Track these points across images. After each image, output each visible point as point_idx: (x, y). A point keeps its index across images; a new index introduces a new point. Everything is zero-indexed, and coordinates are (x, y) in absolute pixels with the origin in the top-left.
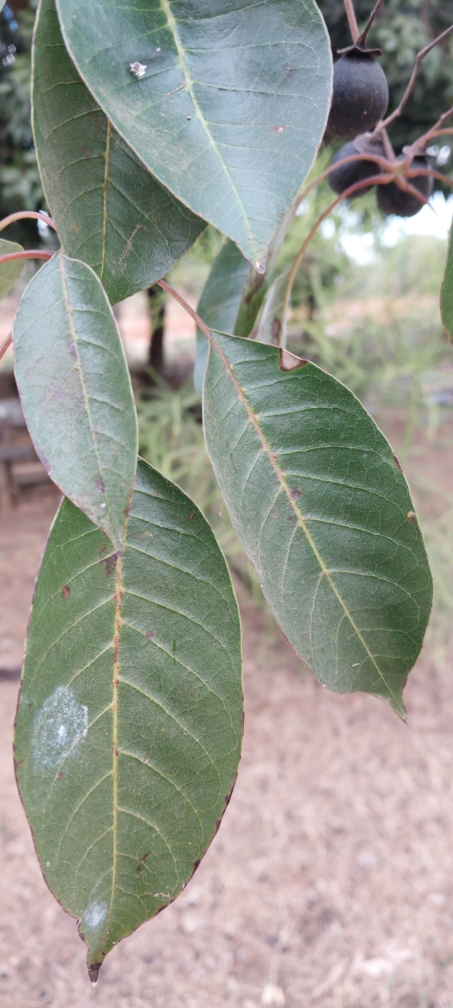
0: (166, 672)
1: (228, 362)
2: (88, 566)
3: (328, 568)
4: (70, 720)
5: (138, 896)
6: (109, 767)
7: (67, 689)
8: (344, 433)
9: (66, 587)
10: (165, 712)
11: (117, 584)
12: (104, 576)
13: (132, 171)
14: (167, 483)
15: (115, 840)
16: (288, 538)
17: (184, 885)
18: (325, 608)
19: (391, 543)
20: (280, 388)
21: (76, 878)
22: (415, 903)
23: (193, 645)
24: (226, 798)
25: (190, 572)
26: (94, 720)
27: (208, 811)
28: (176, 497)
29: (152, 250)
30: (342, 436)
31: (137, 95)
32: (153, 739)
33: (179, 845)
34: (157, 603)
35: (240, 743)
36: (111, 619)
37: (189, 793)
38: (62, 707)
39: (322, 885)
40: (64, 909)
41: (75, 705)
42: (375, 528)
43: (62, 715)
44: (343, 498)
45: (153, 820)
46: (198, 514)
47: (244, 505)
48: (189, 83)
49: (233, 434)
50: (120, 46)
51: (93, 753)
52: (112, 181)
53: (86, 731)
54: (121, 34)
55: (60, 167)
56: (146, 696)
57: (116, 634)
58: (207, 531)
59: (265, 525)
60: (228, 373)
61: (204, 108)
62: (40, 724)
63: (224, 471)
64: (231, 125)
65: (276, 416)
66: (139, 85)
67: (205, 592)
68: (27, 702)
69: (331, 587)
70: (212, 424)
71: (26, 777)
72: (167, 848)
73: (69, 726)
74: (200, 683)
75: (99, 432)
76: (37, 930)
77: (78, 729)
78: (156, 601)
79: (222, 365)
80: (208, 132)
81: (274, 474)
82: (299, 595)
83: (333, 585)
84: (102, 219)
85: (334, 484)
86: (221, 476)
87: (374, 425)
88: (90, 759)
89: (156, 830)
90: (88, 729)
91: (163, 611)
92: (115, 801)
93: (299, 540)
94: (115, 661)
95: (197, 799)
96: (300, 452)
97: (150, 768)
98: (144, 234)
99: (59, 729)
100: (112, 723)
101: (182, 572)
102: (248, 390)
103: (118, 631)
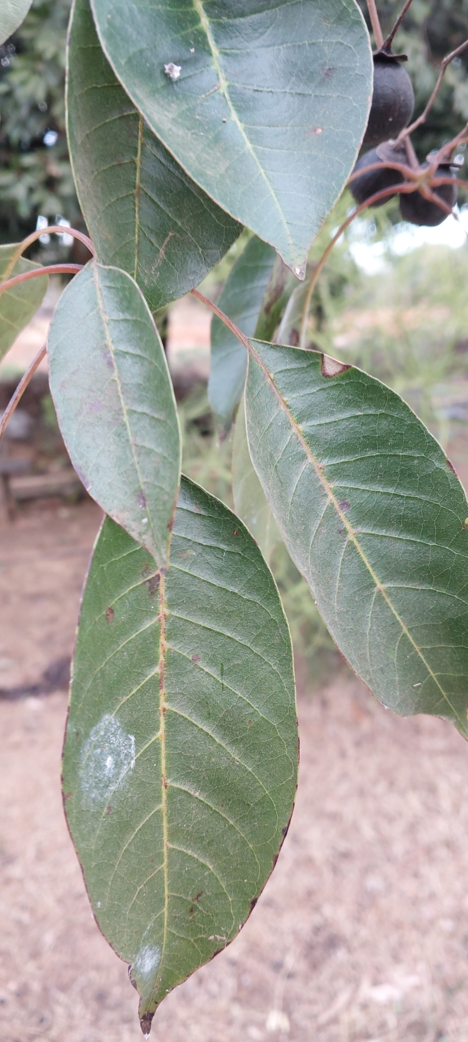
0: (214, 698)
1: (268, 371)
2: (131, 588)
3: (382, 583)
4: (117, 750)
5: (192, 940)
6: (158, 801)
7: (113, 717)
8: (393, 439)
9: (110, 609)
10: (215, 741)
11: (161, 606)
12: (147, 597)
13: (164, 177)
14: (209, 498)
15: (166, 879)
16: (339, 552)
17: (240, 926)
18: (382, 626)
19: (448, 553)
20: (323, 395)
21: (127, 920)
22: (424, 928)
23: (241, 668)
24: (283, 831)
25: (236, 591)
26: (142, 751)
27: (264, 845)
28: (219, 513)
29: (185, 259)
30: (391, 442)
31: (172, 98)
32: (204, 769)
33: (234, 883)
34: (202, 625)
35: (296, 772)
36: (156, 643)
37: (243, 827)
38: (109, 736)
39: (328, 910)
40: (116, 953)
41: (121, 735)
42: (431, 537)
43: (109, 745)
44: (394, 508)
45: (206, 856)
46: (243, 529)
47: (292, 519)
48: (224, 85)
49: (277, 445)
50: (155, 47)
51: (141, 786)
52: (144, 187)
53: (133, 762)
54: (155, 34)
55: (92, 172)
56: (194, 724)
57: (162, 658)
58: (252, 547)
59: (314, 540)
60: (269, 382)
61: (239, 110)
62: (88, 754)
63: (270, 484)
64: (268, 127)
65: (320, 425)
66: (173, 87)
67: (252, 612)
68: (74, 730)
69: (387, 603)
70: (255, 435)
71: (74, 811)
72: (222, 887)
73: (116, 757)
74: (252, 709)
75: (139, 444)
76: (35, 955)
77: (125, 760)
78: (201, 623)
79: (262, 375)
80: (244, 135)
81: (321, 486)
82: (354, 612)
83: (388, 600)
84: (135, 226)
85: (384, 493)
86: (268, 489)
87: (424, 428)
88: (138, 793)
89: (208, 868)
90: (136, 760)
91: (209, 633)
92: (165, 838)
93: (350, 554)
94: (161, 687)
95: (252, 833)
96: (347, 462)
97: (201, 801)
98: (177, 241)
99: (106, 760)
100: (160, 753)
101: (227, 591)
102: (290, 399)
103: (163, 656)
